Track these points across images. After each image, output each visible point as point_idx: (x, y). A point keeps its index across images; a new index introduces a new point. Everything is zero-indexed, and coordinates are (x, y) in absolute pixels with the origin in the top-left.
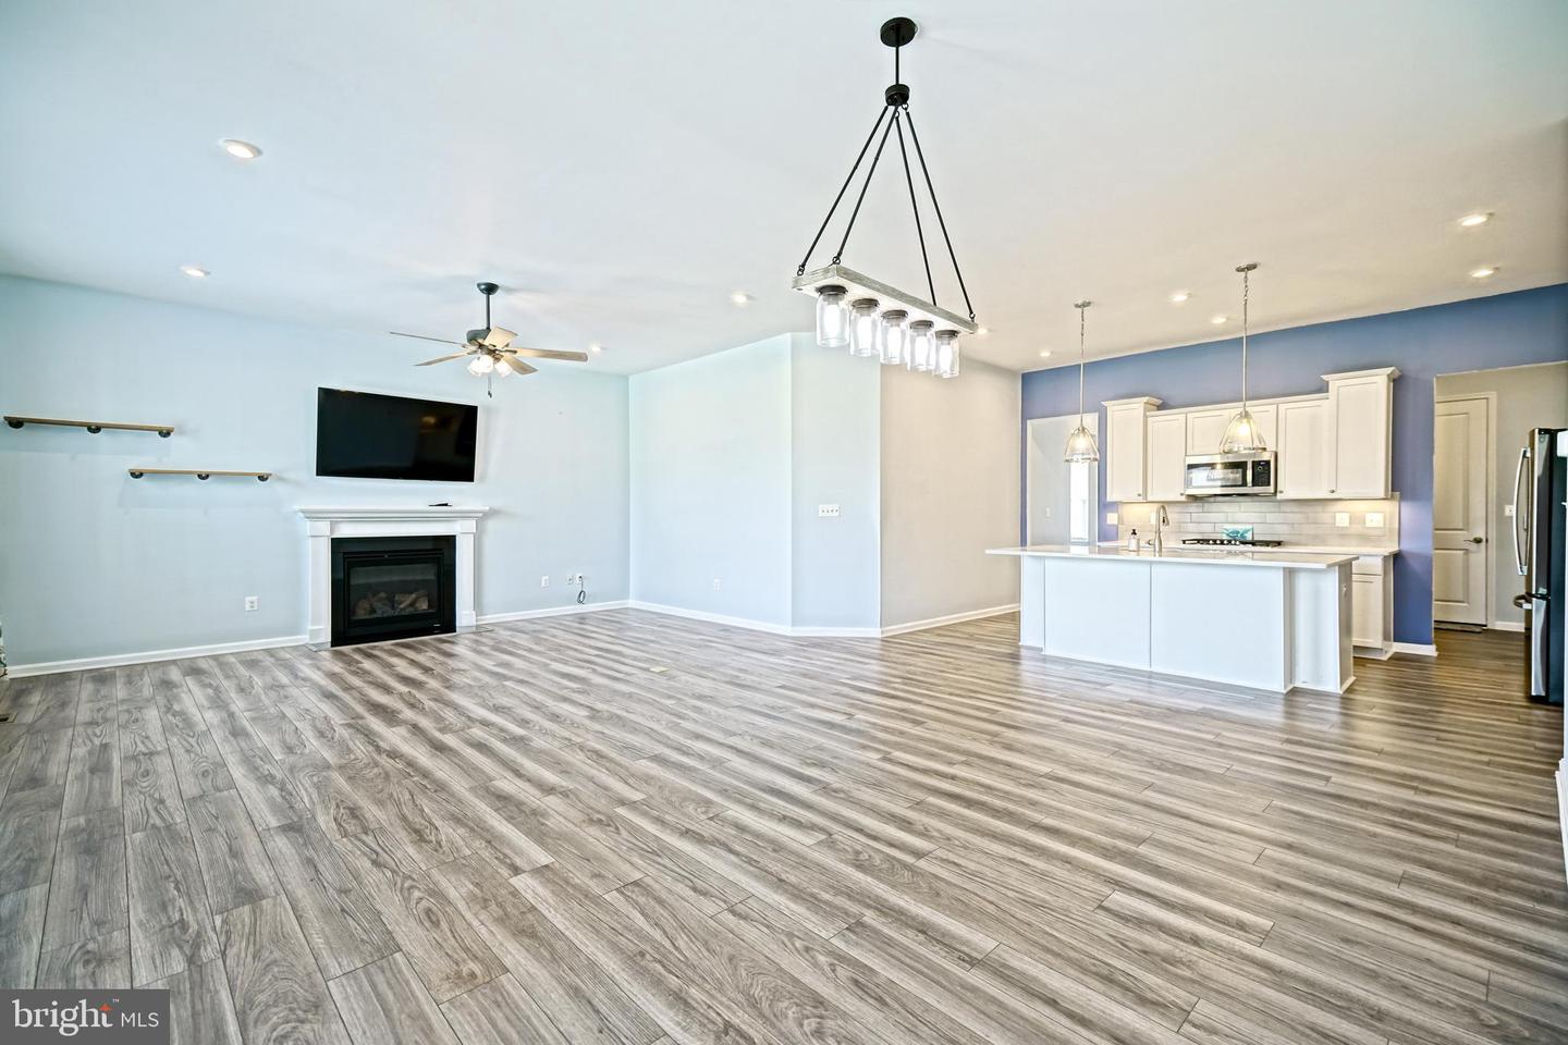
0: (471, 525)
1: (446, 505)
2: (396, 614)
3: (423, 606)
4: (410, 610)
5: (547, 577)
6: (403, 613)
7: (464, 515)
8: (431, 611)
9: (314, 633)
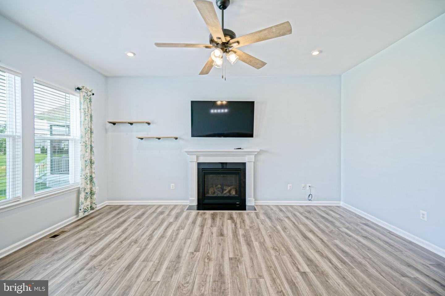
0: (252, 158)
1: (240, 149)
2: (222, 195)
3: (233, 193)
4: (228, 195)
5: (291, 185)
6: (225, 195)
7: (249, 153)
8: (236, 195)
9: (191, 201)
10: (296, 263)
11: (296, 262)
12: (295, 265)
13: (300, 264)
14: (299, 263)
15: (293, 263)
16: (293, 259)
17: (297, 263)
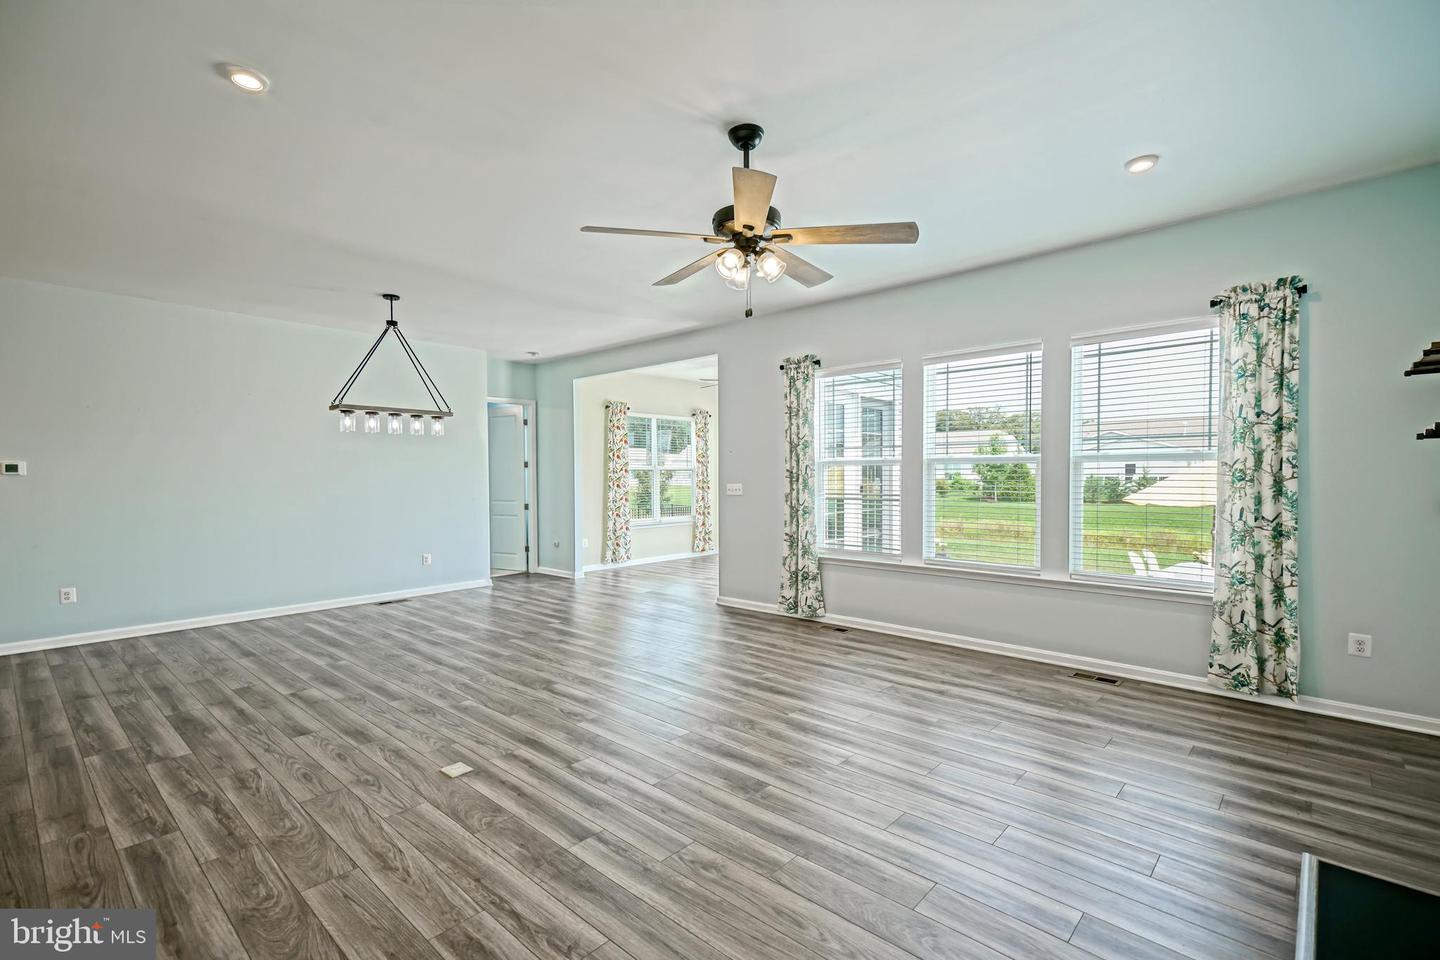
10: (618, 853)
11: (619, 858)
12: (615, 845)
13: (605, 856)
14: (610, 857)
15: (624, 850)
16: (634, 862)
17: (613, 855)
